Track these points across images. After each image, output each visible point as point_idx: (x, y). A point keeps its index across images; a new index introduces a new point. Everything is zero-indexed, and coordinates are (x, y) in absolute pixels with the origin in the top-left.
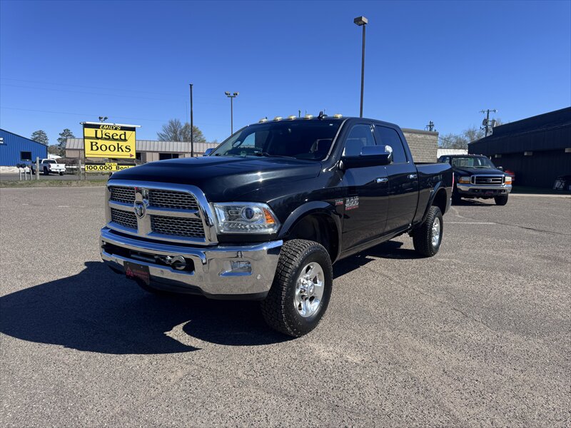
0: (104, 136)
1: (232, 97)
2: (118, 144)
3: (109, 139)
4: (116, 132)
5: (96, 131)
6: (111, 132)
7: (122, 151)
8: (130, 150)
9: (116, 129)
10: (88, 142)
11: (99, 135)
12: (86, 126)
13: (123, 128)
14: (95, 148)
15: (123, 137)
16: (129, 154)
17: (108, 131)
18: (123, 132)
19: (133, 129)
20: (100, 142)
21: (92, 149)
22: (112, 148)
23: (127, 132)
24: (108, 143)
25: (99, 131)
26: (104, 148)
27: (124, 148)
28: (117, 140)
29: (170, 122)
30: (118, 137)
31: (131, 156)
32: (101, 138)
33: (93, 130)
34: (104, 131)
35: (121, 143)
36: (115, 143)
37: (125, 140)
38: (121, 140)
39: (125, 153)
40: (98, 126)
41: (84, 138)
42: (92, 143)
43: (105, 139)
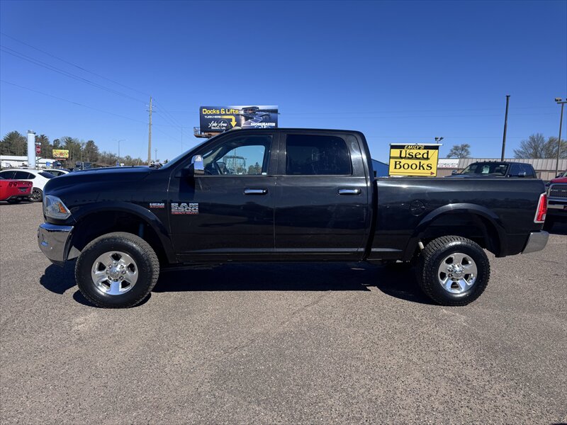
0: (407, 156)
1: (563, 103)
2: (420, 163)
3: (412, 158)
4: (419, 151)
5: (401, 151)
6: (414, 152)
7: (424, 169)
8: (431, 168)
9: (419, 148)
10: (393, 161)
11: (403, 155)
12: (393, 147)
13: (426, 148)
14: (398, 166)
15: (425, 156)
16: (429, 172)
17: (412, 151)
18: (426, 151)
19: (436, 148)
20: (403, 161)
21: (395, 168)
22: (414, 167)
23: (430, 151)
24: (410, 162)
25: (404, 151)
26: (406, 166)
27: (425, 166)
28: (419, 158)
29: (530, 138)
30: (421, 156)
31: (432, 173)
32: (405, 158)
33: (398, 151)
34: (408, 151)
35: (423, 162)
36: (417, 162)
37: (427, 158)
38: (424, 158)
39: (426, 171)
40: (403, 147)
41: (390, 158)
42: (396, 162)
43: (409, 158)
